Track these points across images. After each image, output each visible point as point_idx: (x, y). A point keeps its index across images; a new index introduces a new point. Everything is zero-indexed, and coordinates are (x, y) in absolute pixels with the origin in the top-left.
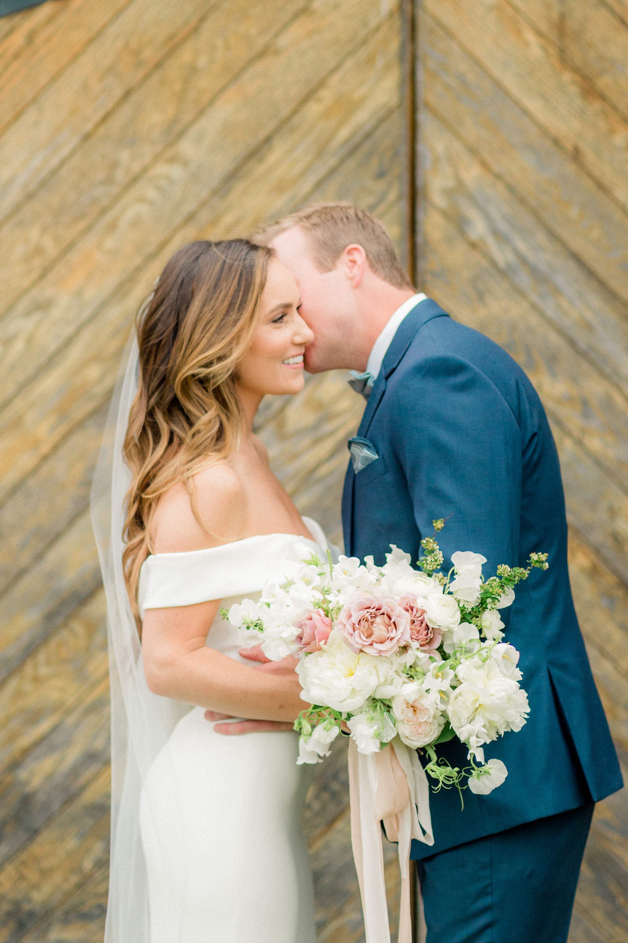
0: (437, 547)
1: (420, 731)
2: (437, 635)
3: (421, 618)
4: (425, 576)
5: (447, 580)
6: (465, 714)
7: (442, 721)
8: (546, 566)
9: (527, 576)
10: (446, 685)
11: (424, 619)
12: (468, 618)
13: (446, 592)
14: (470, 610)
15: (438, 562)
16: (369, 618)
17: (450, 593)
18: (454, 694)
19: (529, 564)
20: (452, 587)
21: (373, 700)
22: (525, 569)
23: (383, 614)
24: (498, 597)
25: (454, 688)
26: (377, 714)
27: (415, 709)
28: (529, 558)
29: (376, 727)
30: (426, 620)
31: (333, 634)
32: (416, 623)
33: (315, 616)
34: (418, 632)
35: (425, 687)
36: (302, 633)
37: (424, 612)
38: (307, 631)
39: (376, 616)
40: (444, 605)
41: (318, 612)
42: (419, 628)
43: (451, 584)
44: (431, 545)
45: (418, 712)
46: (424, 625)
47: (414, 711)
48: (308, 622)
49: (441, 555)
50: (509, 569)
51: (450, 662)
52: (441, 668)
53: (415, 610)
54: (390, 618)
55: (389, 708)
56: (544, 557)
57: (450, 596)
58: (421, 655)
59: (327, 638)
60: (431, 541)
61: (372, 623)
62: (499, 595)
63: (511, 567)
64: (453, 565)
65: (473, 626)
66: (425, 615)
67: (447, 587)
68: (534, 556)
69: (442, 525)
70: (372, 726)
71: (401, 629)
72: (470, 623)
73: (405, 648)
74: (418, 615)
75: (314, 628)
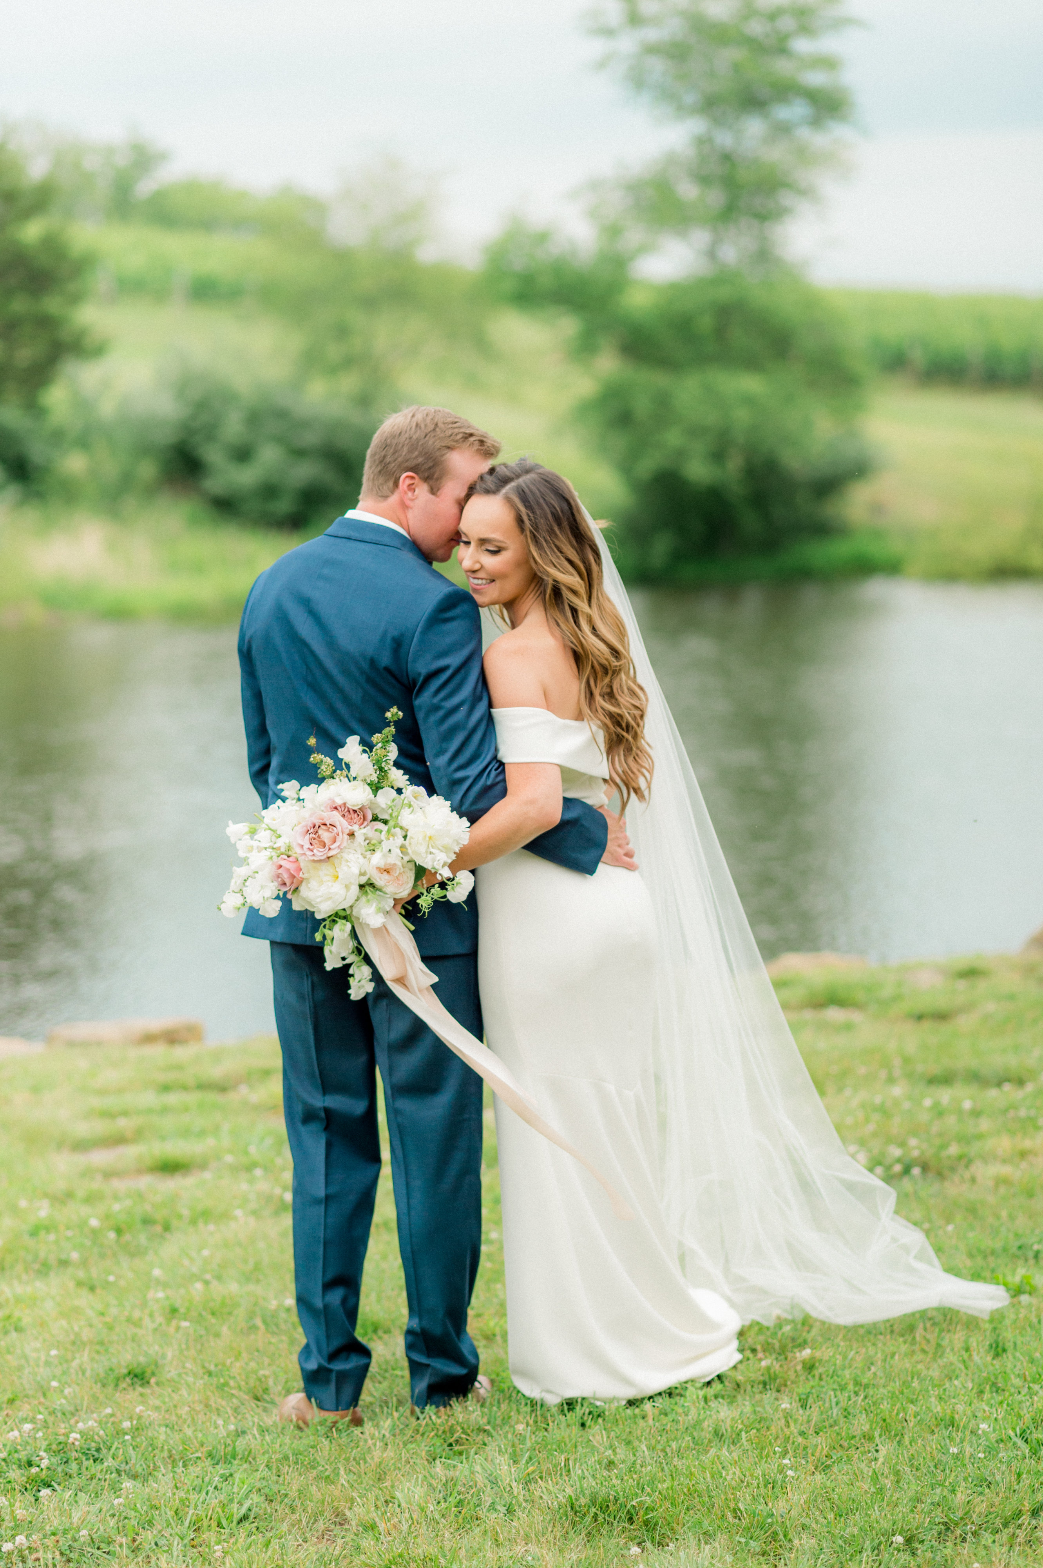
0: (321, 757)
1: (400, 882)
2: (365, 811)
3: (346, 810)
4: (331, 780)
5: (345, 772)
6: (422, 849)
7: (412, 866)
8: (401, 714)
9: (394, 730)
10: (400, 840)
11: (348, 808)
12: (379, 785)
13: (352, 779)
14: (377, 780)
15: (331, 765)
16: (314, 836)
17: (355, 778)
18: (407, 843)
19: (390, 722)
20: (353, 773)
21: (362, 886)
22: (390, 726)
23: (319, 827)
24: (388, 758)
25: (405, 837)
26: (371, 895)
27: (387, 871)
28: (387, 718)
29: (374, 905)
30: (350, 807)
31: (302, 865)
32: (346, 814)
33: (283, 863)
34: (351, 819)
35: (386, 850)
36: (282, 880)
37: (345, 804)
38: (286, 876)
39: (317, 832)
40: (354, 789)
41: (282, 858)
42: (350, 816)
43: (351, 772)
44: (318, 758)
45: (391, 872)
46: (351, 812)
47: (388, 872)
48: (280, 871)
49: (329, 759)
50: (379, 735)
51: (391, 823)
52: (388, 831)
53: (339, 808)
54: (325, 825)
55: (372, 885)
56: (394, 710)
57: (355, 782)
58: (364, 831)
59: (301, 869)
60: (316, 755)
61: (319, 837)
62: (387, 756)
63: (380, 733)
64: (342, 759)
65: (387, 789)
66: (347, 805)
67: (349, 776)
68: (388, 715)
69: (315, 740)
70: (372, 906)
71: (337, 824)
72: (382, 788)
73: (352, 835)
74: (343, 809)
75: (288, 870)
